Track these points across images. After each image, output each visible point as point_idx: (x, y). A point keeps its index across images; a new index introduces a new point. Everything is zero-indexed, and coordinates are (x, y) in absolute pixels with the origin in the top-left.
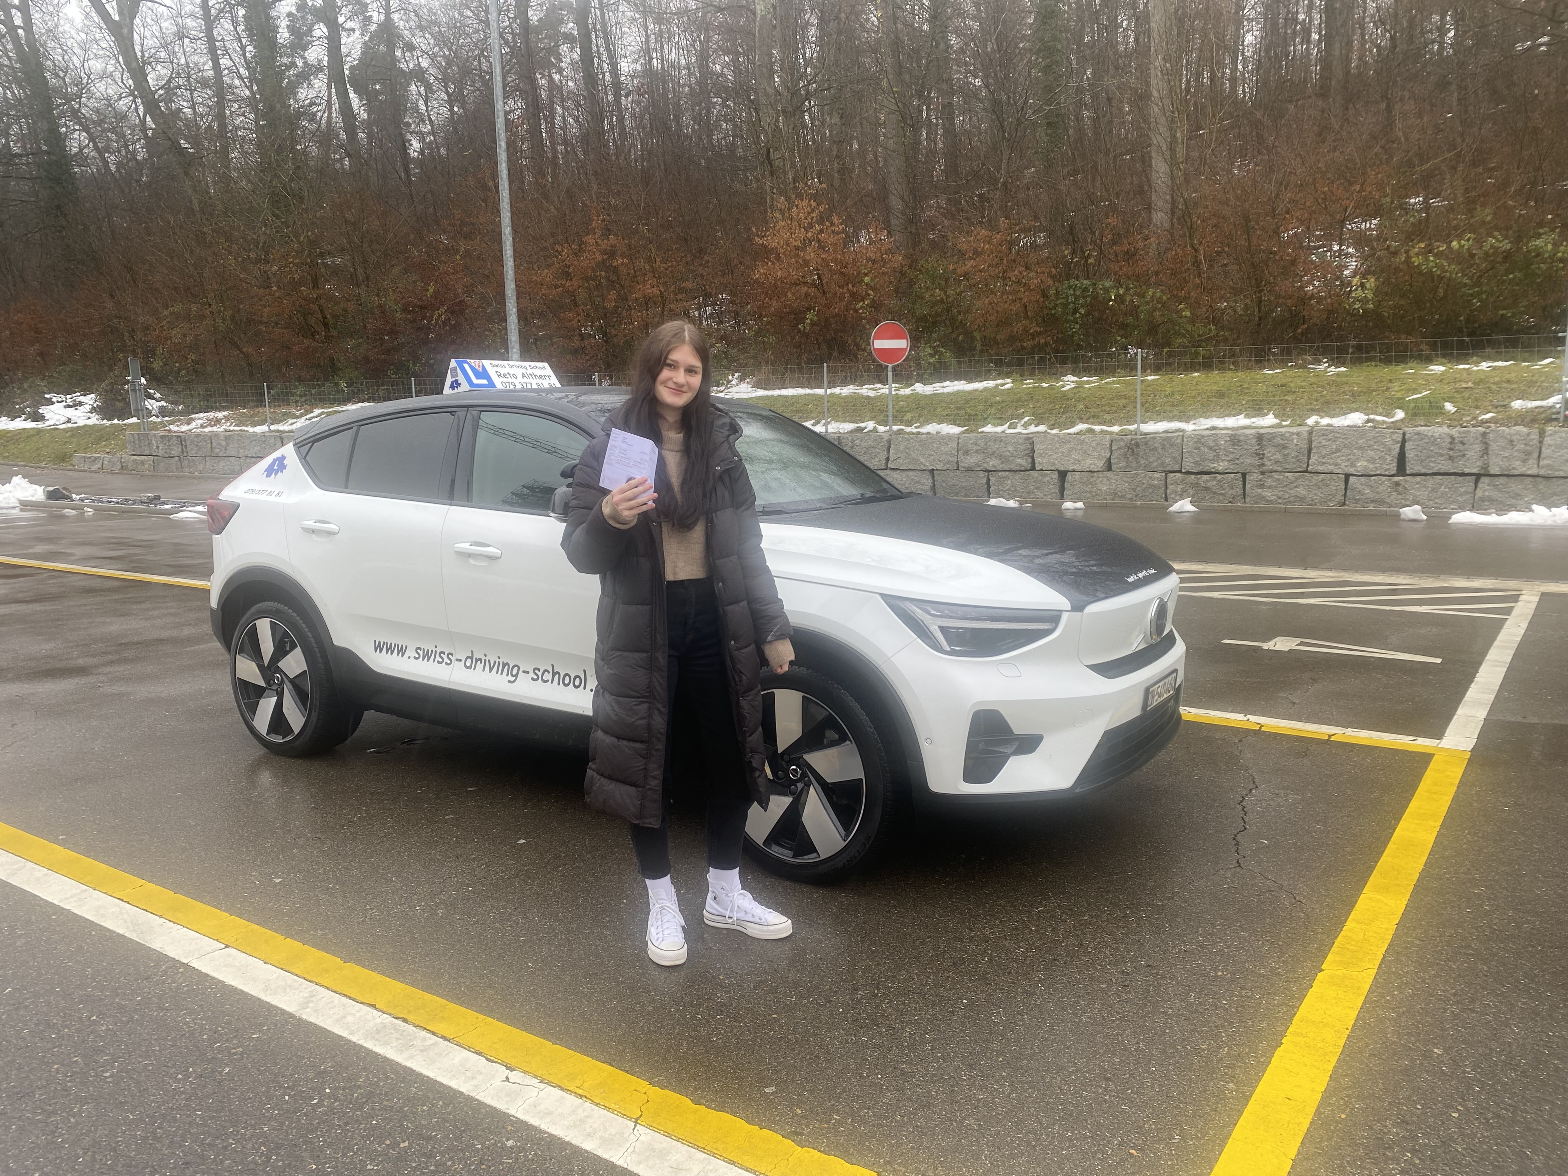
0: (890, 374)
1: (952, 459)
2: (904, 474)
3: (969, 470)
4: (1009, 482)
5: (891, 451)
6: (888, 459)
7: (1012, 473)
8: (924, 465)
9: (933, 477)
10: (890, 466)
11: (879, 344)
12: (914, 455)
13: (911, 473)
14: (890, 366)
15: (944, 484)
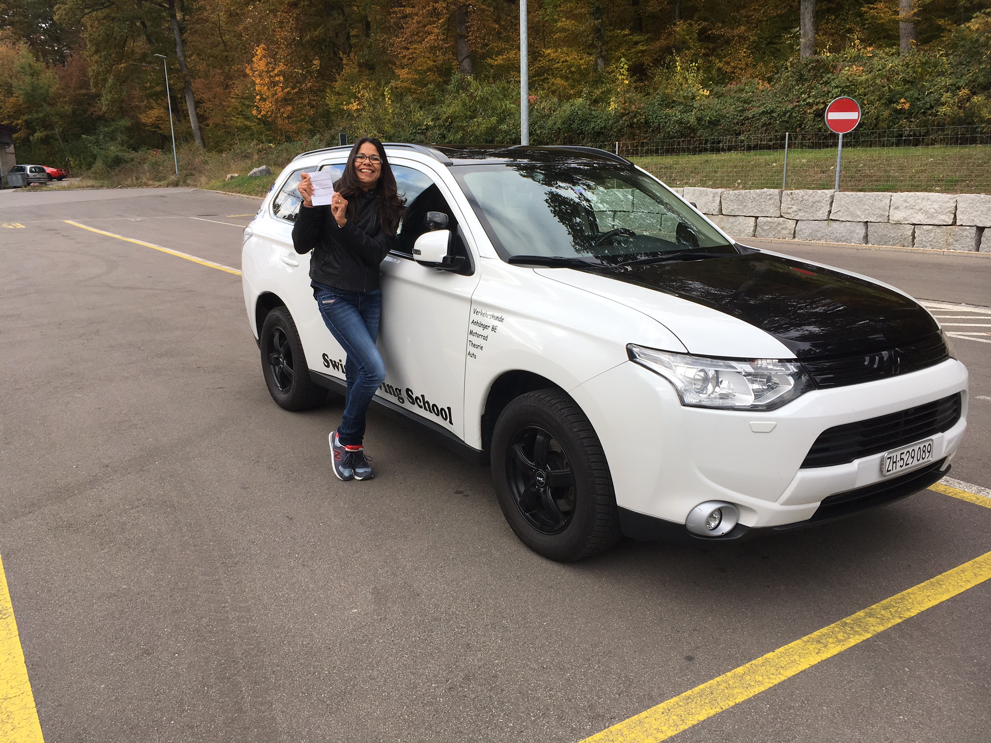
0: (840, 141)
1: (883, 213)
2: (844, 223)
3: (898, 223)
4: (932, 235)
5: (833, 205)
6: (830, 212)
7: (935, 227)
8: (860, 217)
9: (867, 228)
10: (831, 217)
11: (832, 116)
12: (851, 210)
13: (848, 224)
14: (841, 134)
15: (875, 234)
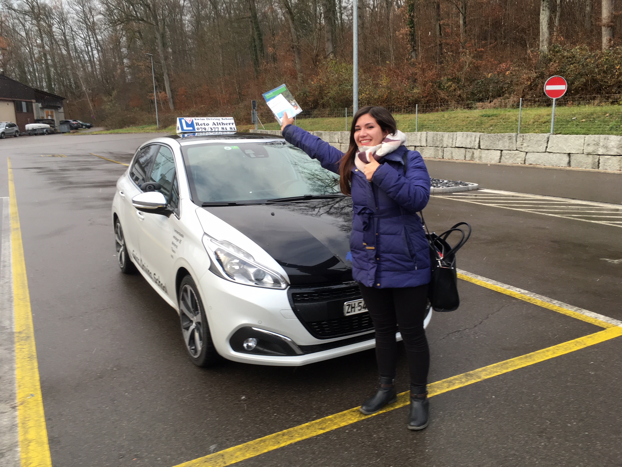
0: (554, 103)
1: (580, 148)
2: (555, 154)
3: (589, 154)
4: (611, 161)
5: (549, 143)
6: (547, 147)
7: (613, 157)
8: (566, 151)
9: (570, 157)
10: (547, 150)
11: (549, 88)
12: (560, 145)
13: (558, 154)
14: (554, 99)
15: (575, 161)
